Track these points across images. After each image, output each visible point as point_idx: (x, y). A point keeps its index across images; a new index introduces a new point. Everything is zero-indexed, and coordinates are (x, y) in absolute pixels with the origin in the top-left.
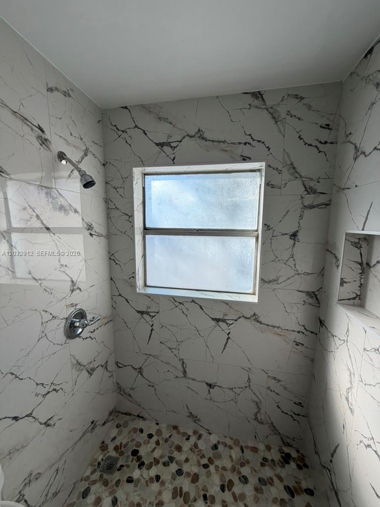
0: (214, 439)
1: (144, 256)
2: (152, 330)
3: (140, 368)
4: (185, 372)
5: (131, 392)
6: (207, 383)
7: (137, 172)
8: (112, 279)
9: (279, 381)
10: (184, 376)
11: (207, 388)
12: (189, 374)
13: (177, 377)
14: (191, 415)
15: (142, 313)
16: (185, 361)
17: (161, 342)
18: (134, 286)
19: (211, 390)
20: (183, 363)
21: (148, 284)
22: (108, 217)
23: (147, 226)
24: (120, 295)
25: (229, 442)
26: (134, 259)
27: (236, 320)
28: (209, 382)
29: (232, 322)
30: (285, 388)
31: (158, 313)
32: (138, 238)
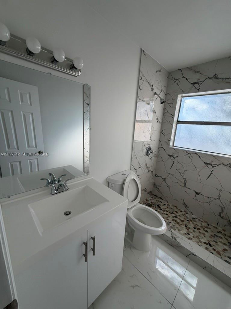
0: (194, 216)
1: (175, 133)
2: (173, 163)
3: (165, 179)
4: (185, 184)
5: (159, 188)
6: (195, 192)
7: (179, 96)
8: (160, 141)
10: (185, 186)
11: (195, 194)
12: (187, 186)
13: (181, 186)
14: (184, 204)
15: (170, 156)
16: (186, 180)
17: (176, 169)
18: (169, 144)
19: (197, 195)
20: (185, 180)
21: (174, 145)
22: (163, 115)
23: (179, 120)
24: (162, 147)
25: (201, 220)
26: (171, 133)
27: (218, 165)
28: (197, 191)
29: (216, 165)
31: (177, 157)
32: (174, 125)
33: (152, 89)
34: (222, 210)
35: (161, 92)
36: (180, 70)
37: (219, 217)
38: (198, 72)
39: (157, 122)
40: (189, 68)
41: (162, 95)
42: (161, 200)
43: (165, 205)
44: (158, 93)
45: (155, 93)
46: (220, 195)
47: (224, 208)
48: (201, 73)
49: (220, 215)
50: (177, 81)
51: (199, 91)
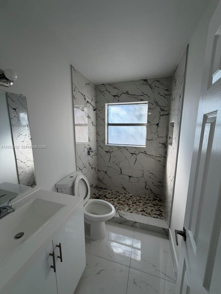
0: (131, 195)
1: (108, 133)
2: (110, 158)
3: (106, 171)
4: (121, 172)
5: (102, 180)
6: (129, 176)
7: (106, 104)
8: (97, 141)
9: (153, 174)
10: (121, 174)
11: (129, 177)
12: (123, 173)
13: (119, 174)
14: (123, 187)
15: (107, 152)
16: (121, 168)
17: (113, 162)
18: (104, 143)
19: (130, 178)
20: (121, 169)
21: (109, 143)
22: (97, 119)
23: (109, 123)
24: (100, 146)
25: (136, 195)
26: (105, 134)
27: (139, 154)
28: (130, 175)
29: (137, 154)
30: (155, 177)
31: (112, 152)
32: (106, 127)
33: (85, 99)
34: (146, 184)
35: (92, 101)
36: (104, 84)
37: (145, 189)
38: (116, 88)
39: (93, 125)
40: (110, 84)
41: (93, 103)
42: (106, 191)
43: (109, 193)
44: (90, 101)
45: (88, 102)
46: (143, 174)
47: (147, 182)
48: (118, 89)
49: (146, 188)
50: (103, 93)
51: (119, 101)
